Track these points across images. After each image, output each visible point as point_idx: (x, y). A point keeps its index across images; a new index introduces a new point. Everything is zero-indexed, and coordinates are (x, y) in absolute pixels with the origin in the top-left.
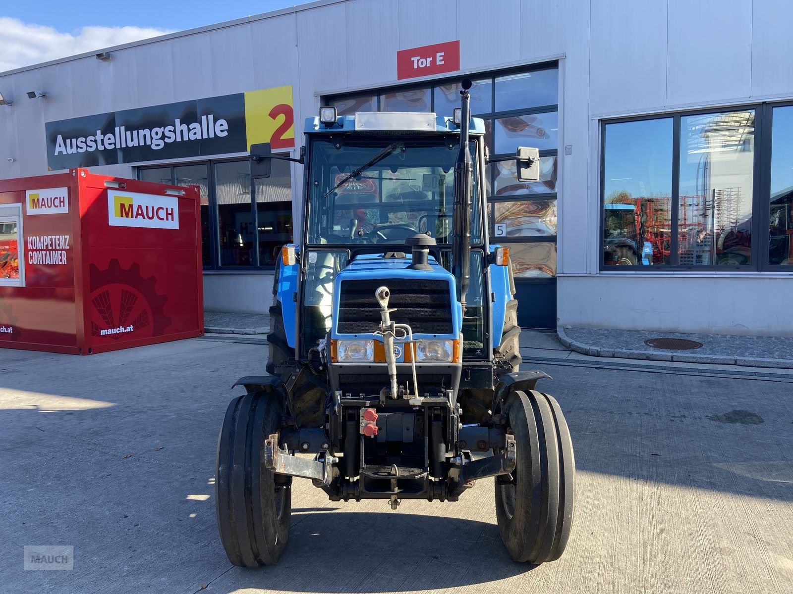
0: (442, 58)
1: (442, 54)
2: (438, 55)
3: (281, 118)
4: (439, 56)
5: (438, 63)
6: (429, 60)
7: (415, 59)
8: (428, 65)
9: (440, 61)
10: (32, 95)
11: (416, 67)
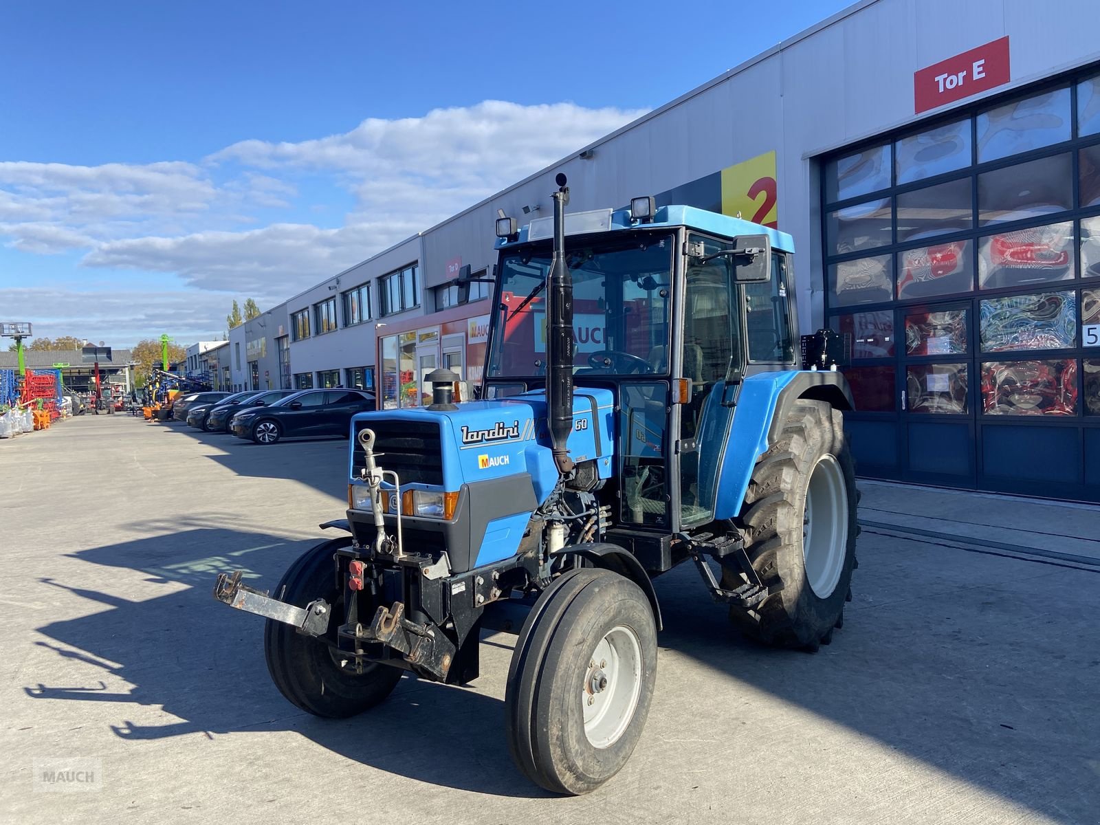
0: (981, 69)
1: (982, 62)
2: (975, 65)
3: (762, 196)
4: (977, 67)
5: (976, 77)
6: (961, 75)
7: (940, 79)
8: (961, 83)
9: (979, 73)
10: (526, 210)
11: (941, 90)
